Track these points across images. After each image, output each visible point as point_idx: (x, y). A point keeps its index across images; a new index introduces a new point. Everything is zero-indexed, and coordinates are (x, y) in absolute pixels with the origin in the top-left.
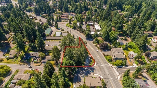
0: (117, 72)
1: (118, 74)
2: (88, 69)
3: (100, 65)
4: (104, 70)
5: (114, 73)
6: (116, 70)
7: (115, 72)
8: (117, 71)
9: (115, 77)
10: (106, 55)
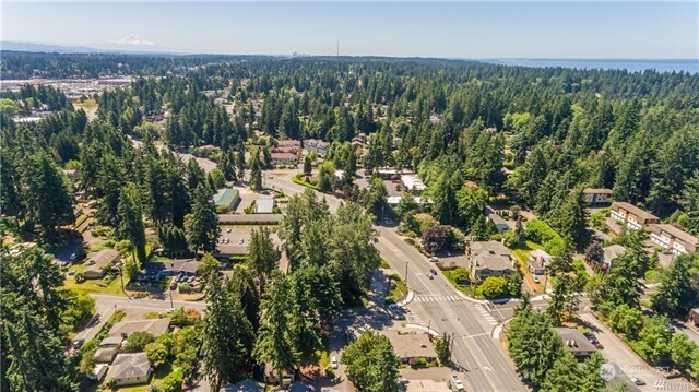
0: (491, 317)
1: (492, 324)
3: (428, 297)
5: (478, 319)
6: (487, 310)
7: (483, 318)
8: (489, 312)
9: (484, 332)
10: (447, 269)
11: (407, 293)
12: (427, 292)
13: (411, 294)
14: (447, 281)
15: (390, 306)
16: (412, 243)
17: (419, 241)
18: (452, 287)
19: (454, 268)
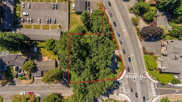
0: (155, 92)
1: (154, 96)
3: (132, 75)
4: (136, 86)
5: (149, 92)
6: (155, 87)
7: (151, 91)
8: (155, 89)
9: (149, 100)
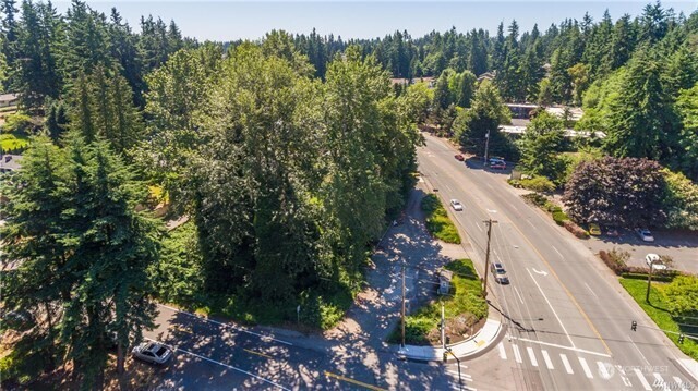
2: (371, 360)
10: (640, 275)
11: (480, 319)
12: (557, 334)
13: (491, 327)
14: (639, 313)
15: (405, 351)
16: (539, 201)
17: (556, 201)
18: (659, 336)
19: (666, 277)
